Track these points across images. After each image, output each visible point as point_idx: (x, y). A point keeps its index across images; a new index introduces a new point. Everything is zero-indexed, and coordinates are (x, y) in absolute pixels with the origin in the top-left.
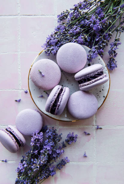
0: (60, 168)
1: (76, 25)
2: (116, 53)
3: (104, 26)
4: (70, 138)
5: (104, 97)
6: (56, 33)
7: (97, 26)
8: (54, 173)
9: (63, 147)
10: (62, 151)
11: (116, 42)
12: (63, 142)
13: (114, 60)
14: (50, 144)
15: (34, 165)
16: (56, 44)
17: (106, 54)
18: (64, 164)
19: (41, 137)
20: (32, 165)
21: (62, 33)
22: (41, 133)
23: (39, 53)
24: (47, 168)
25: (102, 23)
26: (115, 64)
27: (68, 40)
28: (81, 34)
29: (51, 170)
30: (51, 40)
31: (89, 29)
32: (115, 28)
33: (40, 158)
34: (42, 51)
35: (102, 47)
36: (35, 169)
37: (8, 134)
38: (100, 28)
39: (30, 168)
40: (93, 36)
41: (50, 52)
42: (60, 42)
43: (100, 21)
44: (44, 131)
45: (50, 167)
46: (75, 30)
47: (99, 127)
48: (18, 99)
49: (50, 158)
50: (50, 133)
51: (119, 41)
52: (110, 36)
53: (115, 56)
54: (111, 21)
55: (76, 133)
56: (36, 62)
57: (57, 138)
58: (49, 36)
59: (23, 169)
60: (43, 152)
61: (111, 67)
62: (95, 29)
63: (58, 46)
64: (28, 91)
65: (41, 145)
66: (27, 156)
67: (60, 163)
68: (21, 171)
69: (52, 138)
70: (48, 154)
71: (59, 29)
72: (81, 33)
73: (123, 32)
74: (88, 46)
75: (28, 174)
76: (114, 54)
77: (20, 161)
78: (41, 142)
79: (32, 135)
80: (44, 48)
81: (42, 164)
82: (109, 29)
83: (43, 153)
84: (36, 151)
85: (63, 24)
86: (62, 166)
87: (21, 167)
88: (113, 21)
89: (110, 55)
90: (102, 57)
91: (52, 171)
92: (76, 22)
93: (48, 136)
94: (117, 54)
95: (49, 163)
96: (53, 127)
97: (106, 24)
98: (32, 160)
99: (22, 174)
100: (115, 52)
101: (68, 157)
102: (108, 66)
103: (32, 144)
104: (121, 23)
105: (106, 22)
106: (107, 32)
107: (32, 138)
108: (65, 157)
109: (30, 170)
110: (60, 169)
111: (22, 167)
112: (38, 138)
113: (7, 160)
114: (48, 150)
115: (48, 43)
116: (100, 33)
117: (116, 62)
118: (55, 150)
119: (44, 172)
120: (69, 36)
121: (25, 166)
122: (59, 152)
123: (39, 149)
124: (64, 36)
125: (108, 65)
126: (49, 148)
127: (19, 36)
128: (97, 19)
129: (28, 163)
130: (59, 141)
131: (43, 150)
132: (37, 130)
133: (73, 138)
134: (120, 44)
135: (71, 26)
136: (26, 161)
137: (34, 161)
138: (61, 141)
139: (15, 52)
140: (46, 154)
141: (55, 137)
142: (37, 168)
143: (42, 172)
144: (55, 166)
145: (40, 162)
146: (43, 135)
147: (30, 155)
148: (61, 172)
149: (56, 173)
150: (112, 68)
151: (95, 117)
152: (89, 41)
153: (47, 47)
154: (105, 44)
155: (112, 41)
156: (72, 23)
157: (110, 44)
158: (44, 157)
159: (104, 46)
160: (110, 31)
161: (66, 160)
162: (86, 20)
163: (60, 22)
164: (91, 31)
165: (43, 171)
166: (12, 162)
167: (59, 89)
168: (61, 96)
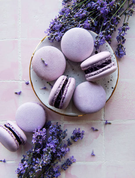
0: (66, 168)
1: (82, 8)
2: (125, 38)
3: (112, 10)
4: (76, 134)
5: (113, 88)
6: (60, 17)
7: (105, 9)
8: (59, 174)
9: (68, 145)
10: (68, 149)
11: (124, 27)
12: (69, 139)
13: (122, 46)
14: (54, 141)
15: (36, 165)
16: (61, 29)
17: (115, 40)
18: (70, 164)
19: (44, 134)
20: (34, 166)
21: (67, 17)
22: (44, 129)
23: (42, 39)
24: (50, 169)
25: (109, 5)
26: (123, 51)
27: (74, 25)
28: (88, 18)
29: (55, 171)
30: (54, 24)
31: (96, 12)
32: (123, 11)
33: (43, 158)
34: (45, 38)
35: (109, 33)
36: (37, 170)
37: (7, 130)
38: (107, 11)
39: (31, 168)
40: (100, 20)
41: (54, 38)
42: (65, 27)
43: (108, 3)
44: (47, 126)
45: (54, 167)
46: (81, 13)
47: (108, 122)
48: (18, 91)
49: (54, 157)
50: (54, 130)
51: (127, 25)
52: (118, 20)
53: (124, 42)
54: (119, 4)
55: (83, 128)
56: (38, 49)
57: (62, 135)
58: (52, 20)
59: (23, 170)
60: (46, 150)
61: (119, 54)
62: (103, 12)
63: (63, 31)
64: (30, 82)
65: (44, 142)
66: (28, 155)
67: (65, 163)
68: (22, 172)
69: (56, 134)
70: (52, 153)
71: (63, 12)
72: (88, 16)
73: (131, 15)
74: (95, 32)
75: (29, 176)
76: (122, 40)
77: (20, 161)
78: (44, 139)
79: (34, 132)
80: (47, 34)
81: (45, 164)
82: (117, 13)
83: (46, 152)
84: (38, 150)
85: (68, 6)
86: (67, 166)
87: (21, 167)
88: (121, 3)
89: (118, 41)
90: (110, 44)
91: (57, 172)
92: (82, 4)
93: (52, 133)
94: (125, 40)
95: (53, 163)
96: (57, 123)
97: (114, 7)
98: (34, 160)
99: (23, 176)
100: (123, 38)
101: (74, 157)
102: (116, 54)
103: (34, 141)
104: (130, 6)
105: (114, 4)
106: (115, 15)
107: (34, 135)
108: (71, 157)
109: (32, 170)
110: (65, 170)
111: (23, 167)
112: (41, 135)
113: (6, 160)
114: (52, 148)
115: (51, 28)
116: (107, 16)
117: (125, 49)
118: (59, 148)
119: (47, 174)
120: (74, 21)
121: (26, 166)
122: (64, 151)
123: (42, 147)
124: (69, 21)
125: (116, 52)
126: (52, 146)
127: (20, 20)
128: (104, 1)
129: (29, 163)
130: (64, 138)
131: (46, 148)
132: (39, 126)
133: (80, 134)
134: (128, 29)
135: (76, 8)
136: (27, 161)
137: (36, 160)
138: (66, 139)
139: (15, 38)
140: (49, 153)
141: (59, 134)
142: (40, 168)
143: (45, 173)
144: (59, 167)
145: (43, 162)
146: (46, 131)
147: (32, 154)
148: (66, 173)
149: (60, 174)
150: (120, 56)
151: (103, 110)
152: (96, 25)
153: (50, 33)
154: (113, 29)
155: (121, 25)
156: (78, 6)
157: (118, 30)
158: (47, 156)
159: (112, 32)
160: (118, 15)
161: (72, 159)
162: (92, 2)
163: (65, 4)
164: (98, 14)
165: (46, 171)
166: (12, 162)
167: (64, 79)
168: (66, 88)
